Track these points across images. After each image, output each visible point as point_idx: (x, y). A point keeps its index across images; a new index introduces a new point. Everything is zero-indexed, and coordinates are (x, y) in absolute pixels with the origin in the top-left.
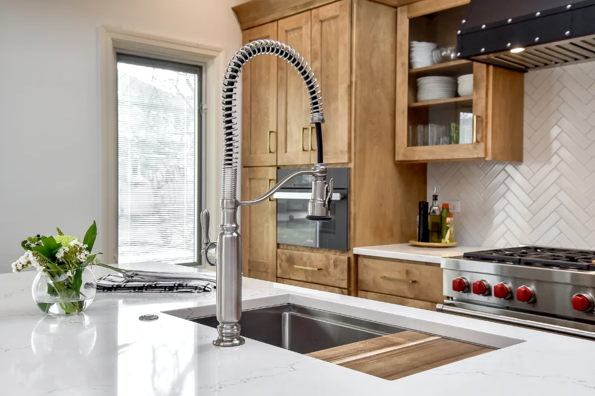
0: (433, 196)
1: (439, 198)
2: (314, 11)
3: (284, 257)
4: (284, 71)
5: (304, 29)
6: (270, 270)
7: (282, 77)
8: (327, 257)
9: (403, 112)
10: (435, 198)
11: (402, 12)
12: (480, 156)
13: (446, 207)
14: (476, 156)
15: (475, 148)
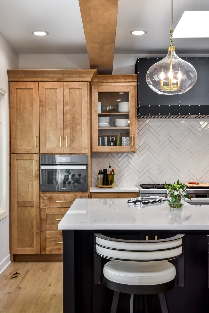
0: (109, 166)
2: (65, 83)
3: (45, 198)
4: (45, 108)
5: (58, 90)
6: (35, 205)
7: (42, 110)
8: (75, 195)
9: (97, 131)
10: (110, 167)
11: (94, 88)
12: (133, 151)
13: (113, 171)
14: (131, 151)
15: (131, 148)
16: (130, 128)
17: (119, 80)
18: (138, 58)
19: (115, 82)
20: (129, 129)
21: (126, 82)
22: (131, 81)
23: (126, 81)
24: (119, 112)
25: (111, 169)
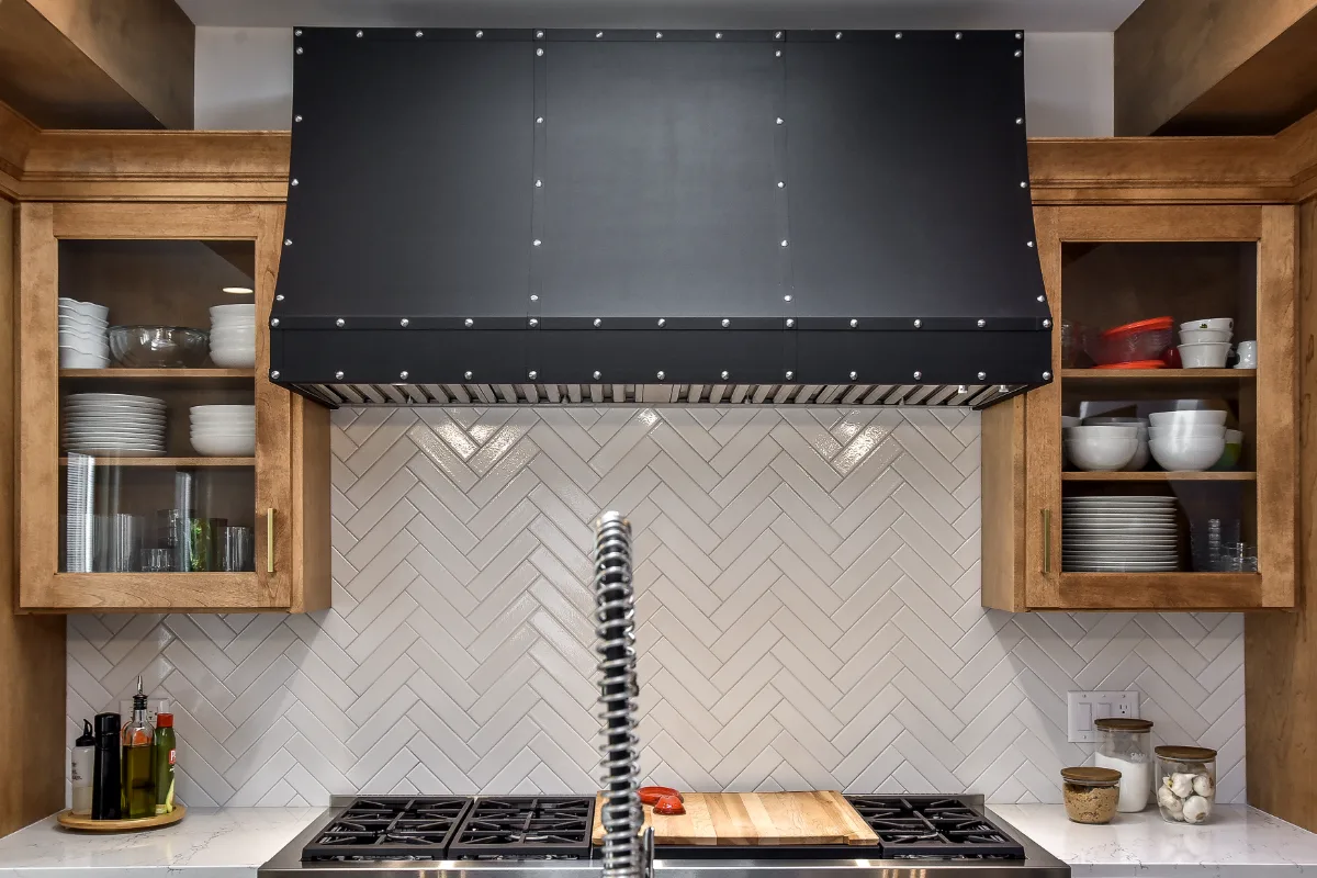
0: (136, 698)
1: (149, 703)
9: (46, 479)
10: (140, 702)
11: (34, 216)
12: (277, 604)
13: (165, 722)
14: (267, 604)
15: (264, 585)
16: (260, 463)
17: (186, 167)
18: (295, 29)
19: (166, 178)
20: (251, 469)
21: (230, 178)
22: (262, 169)
23: (232, 169)
24: (212, 364)
25: (148, 719)
